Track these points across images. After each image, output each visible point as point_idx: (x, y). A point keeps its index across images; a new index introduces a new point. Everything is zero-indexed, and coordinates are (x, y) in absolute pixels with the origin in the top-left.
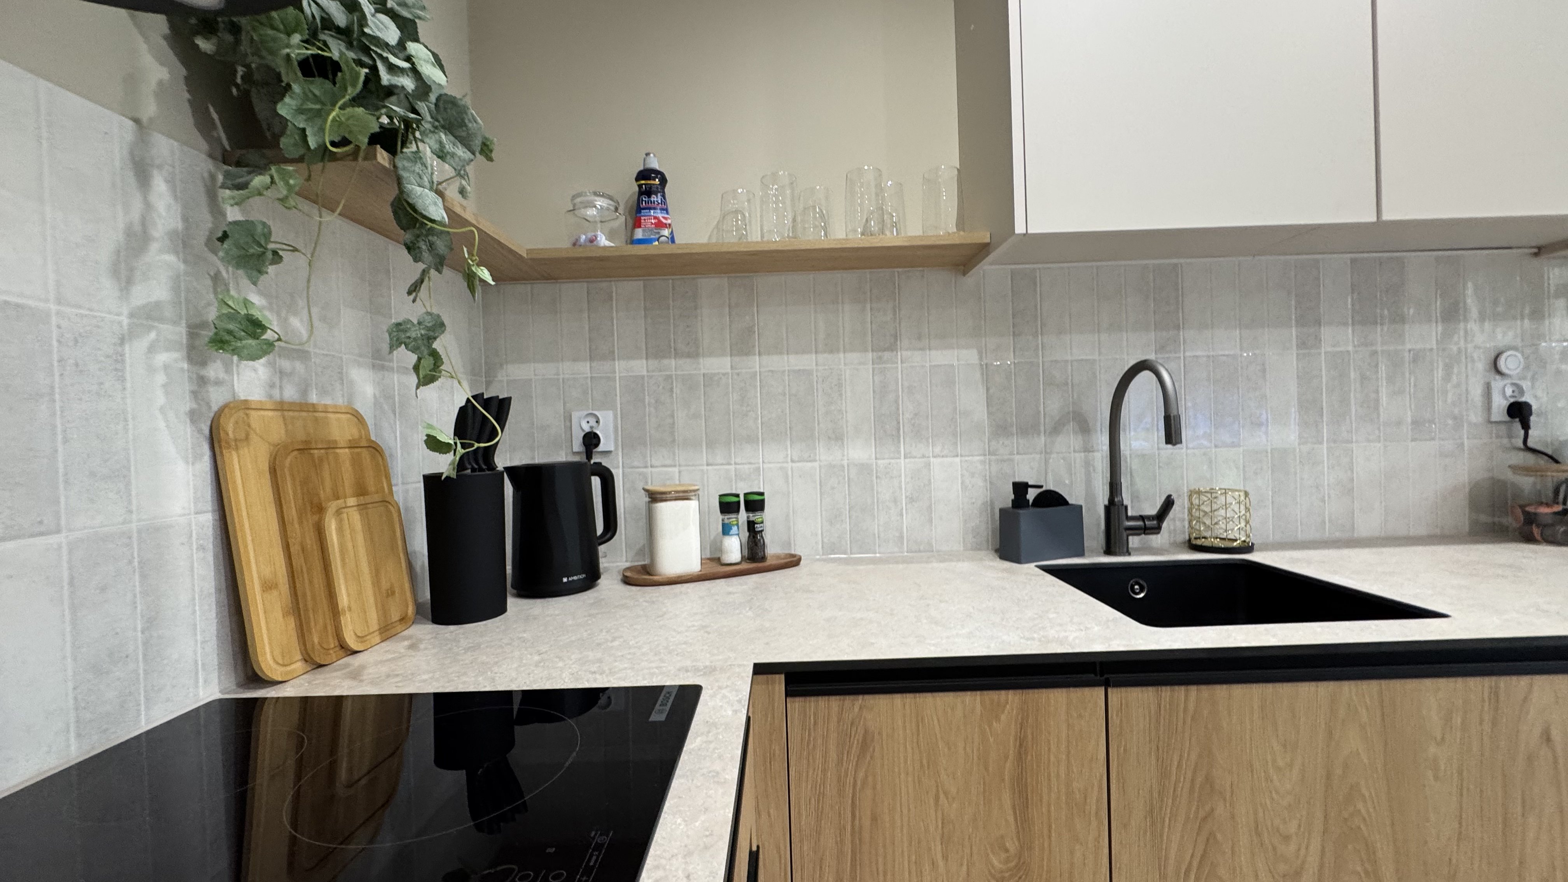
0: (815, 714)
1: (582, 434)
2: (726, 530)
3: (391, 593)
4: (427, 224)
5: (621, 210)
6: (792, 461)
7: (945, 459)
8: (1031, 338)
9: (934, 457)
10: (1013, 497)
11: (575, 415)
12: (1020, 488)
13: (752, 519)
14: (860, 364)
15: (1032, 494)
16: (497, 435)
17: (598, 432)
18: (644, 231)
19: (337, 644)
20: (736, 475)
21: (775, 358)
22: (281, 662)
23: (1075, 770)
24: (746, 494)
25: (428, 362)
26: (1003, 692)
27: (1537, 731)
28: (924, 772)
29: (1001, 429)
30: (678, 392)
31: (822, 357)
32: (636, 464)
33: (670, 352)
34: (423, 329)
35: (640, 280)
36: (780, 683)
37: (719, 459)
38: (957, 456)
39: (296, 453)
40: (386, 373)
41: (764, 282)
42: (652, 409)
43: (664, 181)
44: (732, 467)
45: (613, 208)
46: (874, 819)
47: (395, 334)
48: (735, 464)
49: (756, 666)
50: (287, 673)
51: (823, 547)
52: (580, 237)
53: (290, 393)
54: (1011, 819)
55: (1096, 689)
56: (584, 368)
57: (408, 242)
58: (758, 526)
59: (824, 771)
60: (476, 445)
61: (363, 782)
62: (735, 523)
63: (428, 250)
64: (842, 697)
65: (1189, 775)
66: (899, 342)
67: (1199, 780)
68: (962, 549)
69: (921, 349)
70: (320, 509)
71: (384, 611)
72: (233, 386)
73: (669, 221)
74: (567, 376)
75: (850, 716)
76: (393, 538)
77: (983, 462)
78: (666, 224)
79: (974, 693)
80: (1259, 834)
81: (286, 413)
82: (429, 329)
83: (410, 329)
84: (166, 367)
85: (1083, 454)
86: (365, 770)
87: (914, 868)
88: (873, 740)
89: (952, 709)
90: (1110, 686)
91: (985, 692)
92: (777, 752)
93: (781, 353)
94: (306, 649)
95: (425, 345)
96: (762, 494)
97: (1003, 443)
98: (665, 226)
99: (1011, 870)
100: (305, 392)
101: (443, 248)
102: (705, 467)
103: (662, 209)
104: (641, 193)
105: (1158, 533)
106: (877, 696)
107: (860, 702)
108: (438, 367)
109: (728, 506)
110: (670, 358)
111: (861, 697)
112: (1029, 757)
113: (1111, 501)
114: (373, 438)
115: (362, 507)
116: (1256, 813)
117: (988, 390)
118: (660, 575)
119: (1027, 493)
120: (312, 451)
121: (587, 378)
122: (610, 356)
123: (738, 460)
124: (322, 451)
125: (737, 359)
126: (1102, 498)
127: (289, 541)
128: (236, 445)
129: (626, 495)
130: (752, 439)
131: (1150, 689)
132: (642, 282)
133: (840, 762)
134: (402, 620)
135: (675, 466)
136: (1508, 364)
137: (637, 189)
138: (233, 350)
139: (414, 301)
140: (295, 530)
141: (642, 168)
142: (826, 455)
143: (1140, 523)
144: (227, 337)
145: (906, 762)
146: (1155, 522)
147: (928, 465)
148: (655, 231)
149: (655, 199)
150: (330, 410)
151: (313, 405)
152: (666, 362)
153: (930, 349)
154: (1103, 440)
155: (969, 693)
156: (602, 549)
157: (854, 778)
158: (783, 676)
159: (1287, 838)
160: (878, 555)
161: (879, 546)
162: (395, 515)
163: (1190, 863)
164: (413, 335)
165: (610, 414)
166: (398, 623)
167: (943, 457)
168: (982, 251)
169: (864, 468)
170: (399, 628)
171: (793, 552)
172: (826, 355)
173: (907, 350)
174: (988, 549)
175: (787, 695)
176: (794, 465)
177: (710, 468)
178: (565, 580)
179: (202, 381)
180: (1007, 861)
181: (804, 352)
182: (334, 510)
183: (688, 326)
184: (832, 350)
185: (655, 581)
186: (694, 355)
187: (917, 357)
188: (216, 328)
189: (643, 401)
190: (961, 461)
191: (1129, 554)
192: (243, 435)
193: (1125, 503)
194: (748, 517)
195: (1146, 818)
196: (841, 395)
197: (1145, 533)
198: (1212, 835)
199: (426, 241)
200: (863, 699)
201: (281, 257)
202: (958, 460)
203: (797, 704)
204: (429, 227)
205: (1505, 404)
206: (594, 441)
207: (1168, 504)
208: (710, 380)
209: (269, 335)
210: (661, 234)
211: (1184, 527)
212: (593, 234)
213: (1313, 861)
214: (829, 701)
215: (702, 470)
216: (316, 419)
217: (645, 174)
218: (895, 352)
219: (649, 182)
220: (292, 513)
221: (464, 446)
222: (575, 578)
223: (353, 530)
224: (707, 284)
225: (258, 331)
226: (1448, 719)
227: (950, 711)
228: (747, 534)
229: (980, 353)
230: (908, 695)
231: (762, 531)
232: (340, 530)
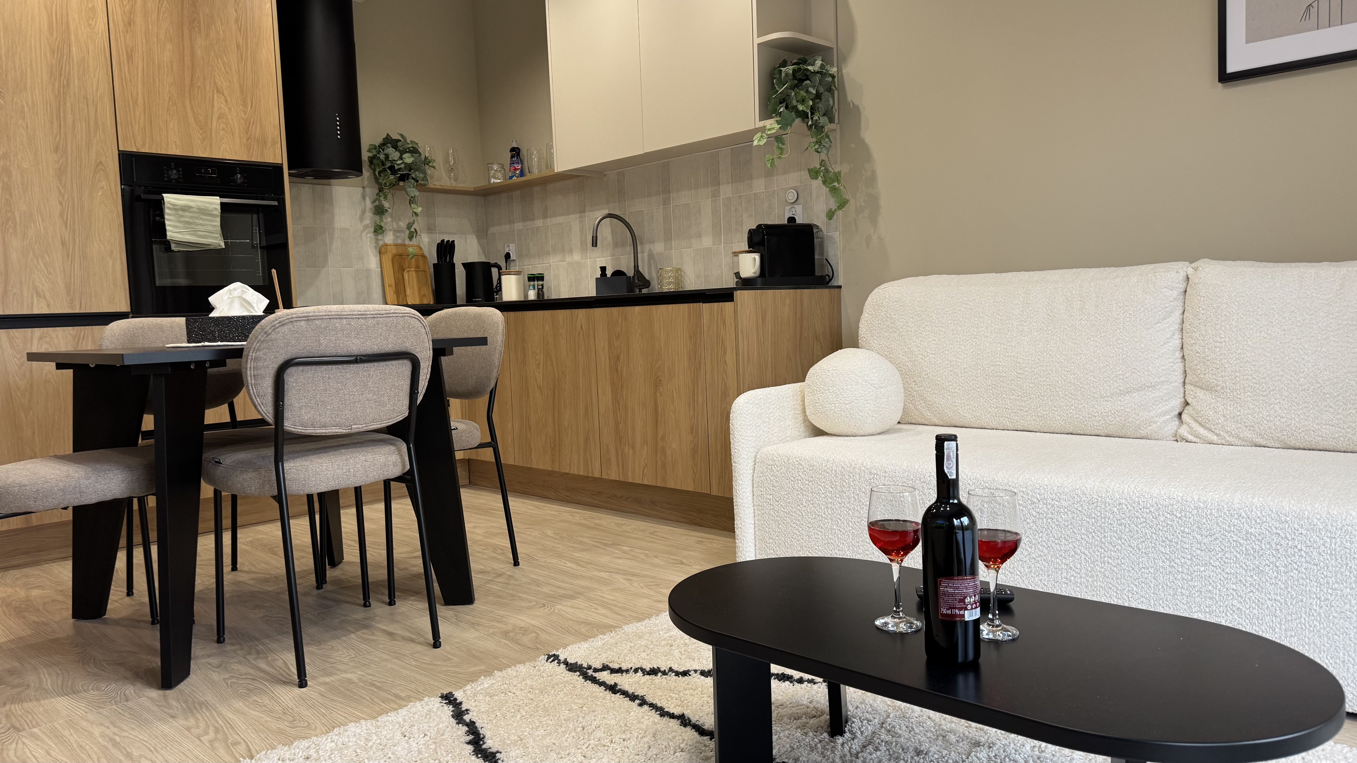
1: (506, 253)
3: (424, 296)
17: (510, 252)
21: (553, 218)
24: (536, 274)
30: (530, 234)
32: (521, 264)
39: (399, 256)
43: (520, 151)
44: (544, 265)
45: (500, 167)
53: (399, 241)
56: (507, 227)
70: (404, 270)
72: (384, 240)
74: (503, 230)
78: (518, 169)
81: (397, 247)
84: (370, 237)
96: (544, 274)
100: (404, 241)
103: (517, 163)
104: (511, 158)
109: (532, 278)
110: (528, 221)
115: (415, 271)
120: (404, 255)
121: (508, 231)
122: (513, 222)
125: (544, 220)
127: (395, 276)
128: (385, 253)
130: (548, 253)
141: (512, 147)
142: (568, 259)
144: (379, 231)
147: (596, 261)
148: (515, 172)
149: (515, 159)
150: (411, 246)
151: (406, 244)
152: (527, 223)
162: (428, 276)
165: (514, 245)
169: (578, 264)
172: (567, 216)
173: (588, 211)
177: (538, 265)
179: (377, 240)
182: (407, 271)
183: (531, 208)
186: (534, 219)
187: (590, 215)
188: (376, 229)
189: (522, 239)
192: (387, 251)
194: (538, 283)
196: (571, 232)
201: (386, 212)
202: (604, 259)
206: (509, 256)
208: (537, 229)
210: (518, 173)
216: (406, 248)
217: (513, 150)
219: (513, 153)
220: (396, 270)
222: (479, 300)
223: (412, 277)
224: (535, 190)
225: (382, 228)
228: (537, 290)
232: (408, 276)
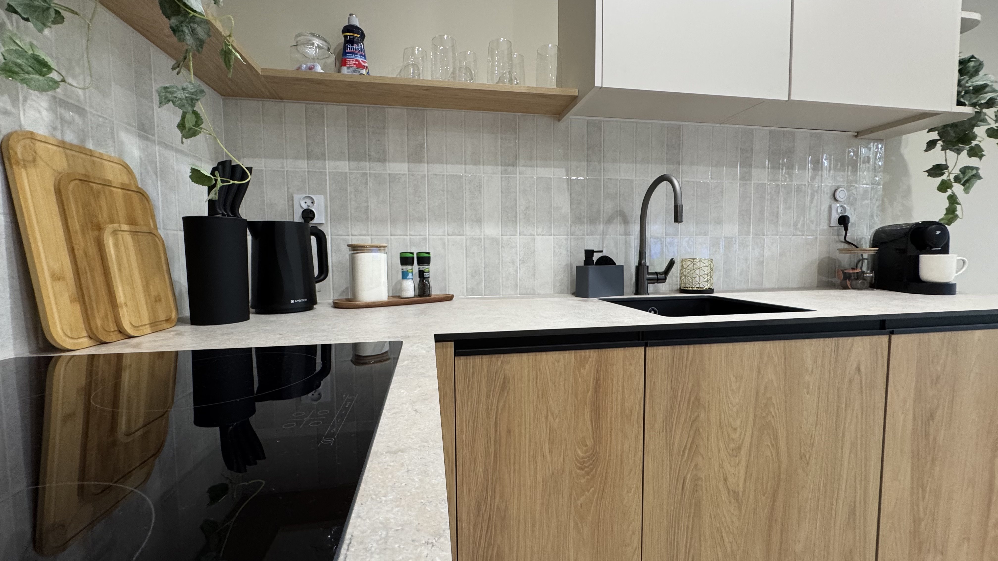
0: (473, 367)
1: (302, 210)
2: (405, 275)
3: (158, 299)
4: (189, 13)
5: (332, 50)
6: (448, 235)
7: (544, 237)
8: (596, 163)
9: (538, 235)
10: (584, 258)
11: (296, 197)
12: (589, 253)
13: (421, 269)
14: (493, 173)
15: (596, 257)
16: (248, 177)
17: (313, 210)
18: (348, 69)
19: (116, 329)
20: (410, 243)
21: (437, 166)
22: (70, 335)
23: (626, 396)
24: (417, 253)
25: (190, 118)
26: (588, 351)
27: (854, 367)
28: (540, 401)
29: (578, 219)
30: (371, 185)
31: (469, 167)
32: (340, 233)
33: (365, 157)
34: (187, 93)
35: (345, 105)
36: (451, 347)
37: (399, 232)
38: (551, 235)
39: (77, 182)
40: (149, 143)
41: (433, 114)
42: (352, 196)
43: (363, 36)
44: (408, 237)
45: (326, 48)
46: (509, 431)
47: (164, 94)
48: (410, 235)
49: (436, 336)
50: (75, 344)
51: (467, 291)
52: (301, 66)
53: (70, 137)
54: (590, 427)
55: (640, 348)
56: (303, 165)
57: (174, 25)
58: (426, 274)
59: (478, 403)
60: (232, 182)
61: (139, 433)
62: (411, 271)
63: (190, 34)
64: (490, 356)
65: (688, 396)
66: (518, 161)
67: (693, 399)
68: (552, 292)
69: (531, 166)
70: (99, 228)
71: (153, 311)
72: (20, 119)
73: (366, 65)
74: (289, 169)
75: (495, 368)
76: (159, 262)
77: (566, 239)
78: (364, 66)
79: (570, 351)
80: (721, 428)
81: (67, 151)
82: (192, 94)
83: (175, 92)
85: (624, 237)
86: (140, 424)
87: (532, 459)
88: (509, 382)
89: (558, 362)
90: (647, 346)
91: (577, 351)
92: (448, 392)
93: (442, 163)
94: (91, 330)
95: (189, 104)
96: (429, 253)
97: (579, 228)
98: (364, 67)
99: (588, 457)
100: (83, 141)
101: (202, 34)
102: (389, 237)
103: (361, 55)
104: (346, 42)
105: (664, 282)
106: (512, 355)
107: (502, 358)
108: (199, 125)
109: (406, 260)
110: (366, 161)
111: (502, 355)
112: (601, 390)
113: (640, 263)
114: (140, 186)
115: (134, 233)
116: (720, 415)
117: (571, 194)
118: (359, 301)
119: (593, 256)
120: (91, 184)
121: (304, 172)
122: (322, 157)
123: (411, 233)
124: (100, 186)
125: (412, 165)
126: (634, 261)
127: (74, 245)
128: (25, 164)
129: (334, 254)
130: (421, 220)
131: (669, 347)
132: (346, 107)
133: (488, 397)
134: (167, 320)
135: (368, 235)
136: (840, 195)
137: (343, 39)
138: (22, 80)
139: (178, 73)
140: (79, 240)
141: (347, 24)
142: (470, 231)
143: (655, 276)
144: (17, 69)
145: (529, 395)
146: (663, 276)
147: (534, 240)
148: (356, 70)
149: (357, 47)
150: (104, 158)
151: (91, 151)
152: (362, 164)
153: (537, 167)
154: (636, 228)
155: (568, 352)
156: (317, 285)
157: (497, 407)
158: (453, 343)
159: (735, 429)
160: (501, 296)
161: (502, 290)
162: (160, 246)
163: (686, 446)
164: (179, 96)
165: (322, 197)
166: (164, 322)
167: (543, 235)
168: (573, 100)
169: (495, 241)
170: (165, 325)
171: (447, 293)
172: (471, 166)
173: (523, 166)
174: (568, 293)
175: (456, 354)
176: (449, 237)
177: (392, 237)
178: (292, 301)
180: (586, 451)
181: (457, 163)
182: (111, 230)
183: (378, 141)
184: (476, 162)
185: (357, 305)
186: (382, 159)
187: (528, 171)
188: (5, 59)
189: (346, 190)
190: (554, 238)
191: (649, 294)
192: (30, 158)
193: (647, 265)
194: (419, 268)
195: (664, 422)
196: (480, 193)
197: (657, 283)
198: (697, 430)
199: (188, 27)
200: (503, 357)
201: (63, 18)
202: (552, 237)
203: (461, 361)
204: (191, 15)
205: (837, 217)
206: (311, 216)
207: (671, 263)
208: (393, 178)
209: (54, 75)
210: (361, 73)
211: (677, 281)
212: (312, 64)
213: (747, 440)
214: (482, 359)
215: (387, 239)
216: (94, 163)
217: (349, 29)
218: (515, 167)
219: (352, 34)
220: (75, 225)
221: (223, 181)
222: (300, 301)
223: (126, 248)
224: (392, 112)
225: (44, 70)
226: (815, 362)
227: (556, 363)
228: (419, 279)
229: (567, 171)
230: (531, 354)
231: (428, 277)
232: (116, 246)
